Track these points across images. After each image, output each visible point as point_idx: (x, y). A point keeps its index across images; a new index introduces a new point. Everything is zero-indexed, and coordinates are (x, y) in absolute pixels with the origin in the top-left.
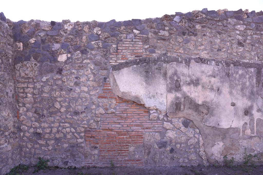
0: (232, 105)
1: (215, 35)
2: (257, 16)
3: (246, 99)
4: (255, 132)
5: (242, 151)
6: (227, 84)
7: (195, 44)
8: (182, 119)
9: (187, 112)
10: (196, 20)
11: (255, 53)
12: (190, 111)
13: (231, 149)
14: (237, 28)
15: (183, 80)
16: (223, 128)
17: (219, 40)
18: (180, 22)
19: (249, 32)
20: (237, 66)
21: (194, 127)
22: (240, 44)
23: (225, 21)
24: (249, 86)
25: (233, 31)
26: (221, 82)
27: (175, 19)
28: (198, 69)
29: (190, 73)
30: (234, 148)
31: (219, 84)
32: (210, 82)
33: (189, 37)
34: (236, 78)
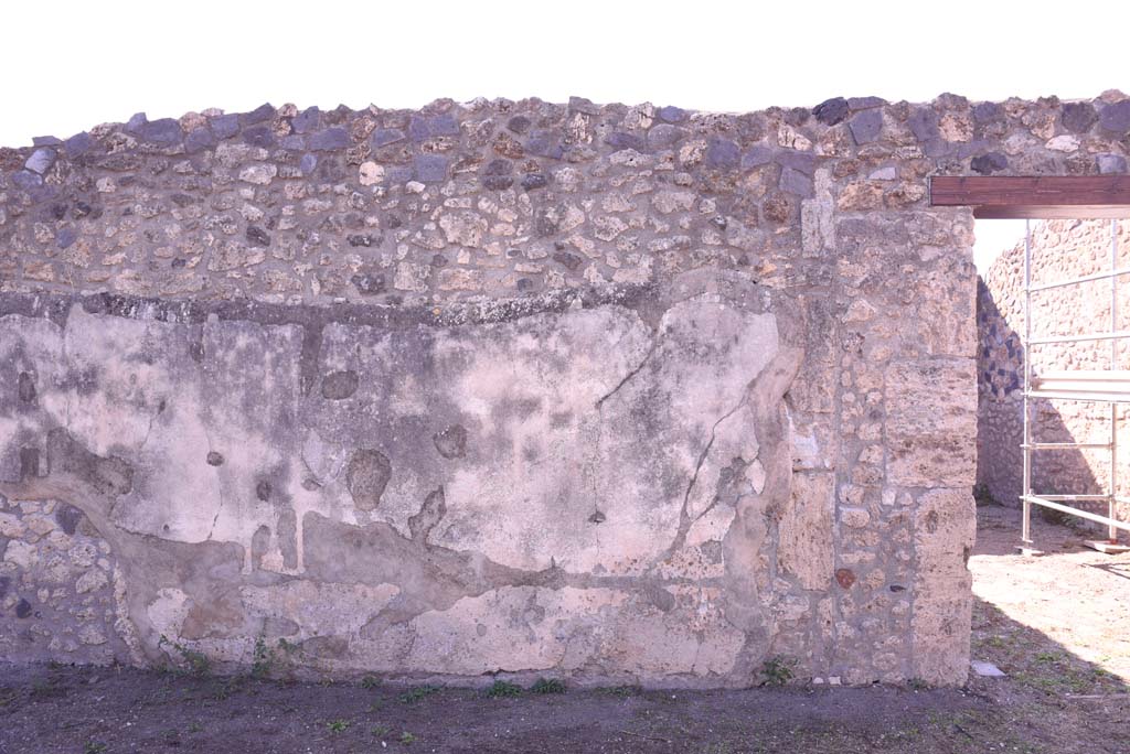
0: (210, 463)
1: (164, 209)
2: (325, 126)
3: (263, 441)
4: (300, 560)
5: (252, 625)
6: (191, 386)
7: (94, 248)
8: (51, 503)
9: (59, 481)
10: (102, 158)
11: (309, 266)
12: (69, 480)
13: (215, 618)
14: (245, 179)
15: (45, 373)
16: (183, 543)
17: (177, 228)
18: (47, 171)
19: (290, 190)
20: (234, 318)
21: (93, 533)
22: (255, 235)
23: (208, 153)
24: (274, 391)
25: (232, 190)
26: (171, 378)
27: (30, 164)
28: (94, 333)
29: (68, 349)
30: (224, 614)
31: (164, 387)
32: (134, 378)
33: (73, 225)
34: (226, 364)
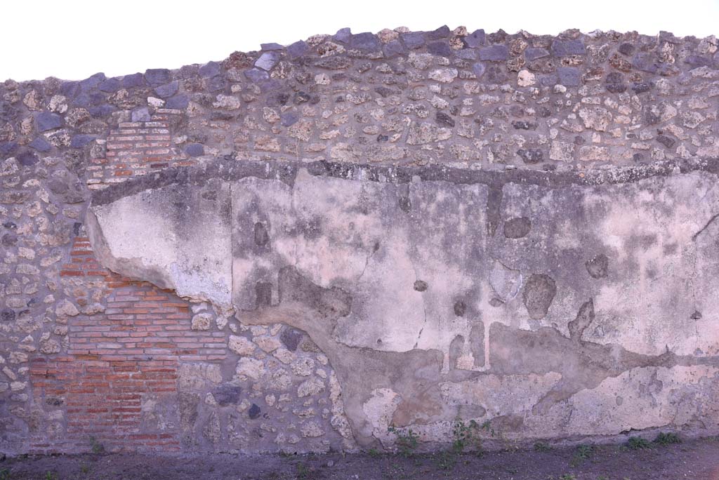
0: (416, 289)
1: (370, 98)
2: (490, 44)
3: (459, 271)
4: (487, 359)
5: (448, 412)
6: (401, 231)
7: (313, 126)
8: (278, 327)
9: (288, 309)
10: (317, 60)
11: (486, 142)
12: (297, 307)
13: (419, 408)
14: (435, 78)
15: (276, 223)
16: (392, 352)
17: (381, 112)
18: (273, 69)
19: (468, 87)
20: (433, 179)
21: (313, 349)
22: (442, 119)
23: (401, 59)
24: (467, 232)
25: (423, 86)
26: (384, 225)
27: (258, 63)
28: (317, 191)
29: (296, 203)
30: (426, 405)
31: (378, 232)
32: (352, 226)
33: (295, 108)
34: (428, 213)
